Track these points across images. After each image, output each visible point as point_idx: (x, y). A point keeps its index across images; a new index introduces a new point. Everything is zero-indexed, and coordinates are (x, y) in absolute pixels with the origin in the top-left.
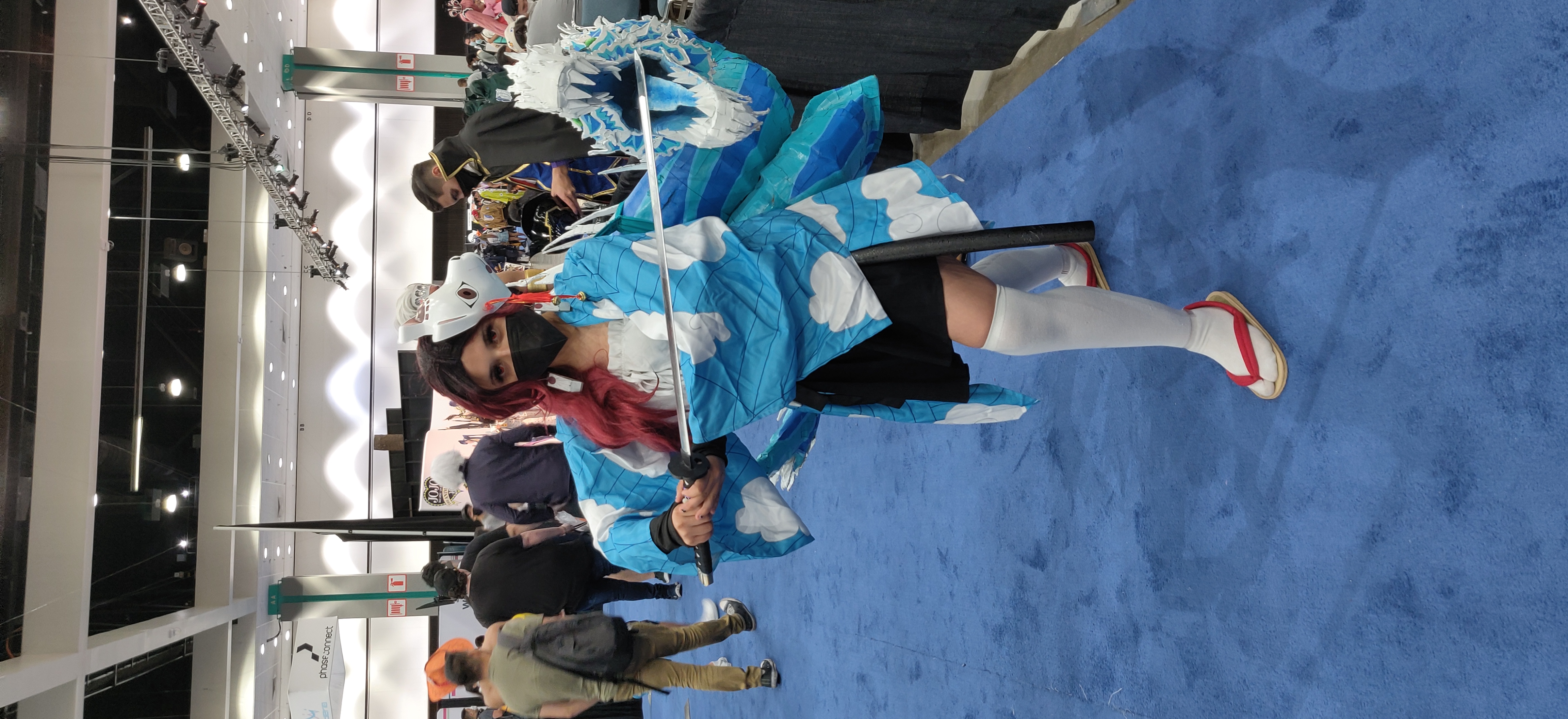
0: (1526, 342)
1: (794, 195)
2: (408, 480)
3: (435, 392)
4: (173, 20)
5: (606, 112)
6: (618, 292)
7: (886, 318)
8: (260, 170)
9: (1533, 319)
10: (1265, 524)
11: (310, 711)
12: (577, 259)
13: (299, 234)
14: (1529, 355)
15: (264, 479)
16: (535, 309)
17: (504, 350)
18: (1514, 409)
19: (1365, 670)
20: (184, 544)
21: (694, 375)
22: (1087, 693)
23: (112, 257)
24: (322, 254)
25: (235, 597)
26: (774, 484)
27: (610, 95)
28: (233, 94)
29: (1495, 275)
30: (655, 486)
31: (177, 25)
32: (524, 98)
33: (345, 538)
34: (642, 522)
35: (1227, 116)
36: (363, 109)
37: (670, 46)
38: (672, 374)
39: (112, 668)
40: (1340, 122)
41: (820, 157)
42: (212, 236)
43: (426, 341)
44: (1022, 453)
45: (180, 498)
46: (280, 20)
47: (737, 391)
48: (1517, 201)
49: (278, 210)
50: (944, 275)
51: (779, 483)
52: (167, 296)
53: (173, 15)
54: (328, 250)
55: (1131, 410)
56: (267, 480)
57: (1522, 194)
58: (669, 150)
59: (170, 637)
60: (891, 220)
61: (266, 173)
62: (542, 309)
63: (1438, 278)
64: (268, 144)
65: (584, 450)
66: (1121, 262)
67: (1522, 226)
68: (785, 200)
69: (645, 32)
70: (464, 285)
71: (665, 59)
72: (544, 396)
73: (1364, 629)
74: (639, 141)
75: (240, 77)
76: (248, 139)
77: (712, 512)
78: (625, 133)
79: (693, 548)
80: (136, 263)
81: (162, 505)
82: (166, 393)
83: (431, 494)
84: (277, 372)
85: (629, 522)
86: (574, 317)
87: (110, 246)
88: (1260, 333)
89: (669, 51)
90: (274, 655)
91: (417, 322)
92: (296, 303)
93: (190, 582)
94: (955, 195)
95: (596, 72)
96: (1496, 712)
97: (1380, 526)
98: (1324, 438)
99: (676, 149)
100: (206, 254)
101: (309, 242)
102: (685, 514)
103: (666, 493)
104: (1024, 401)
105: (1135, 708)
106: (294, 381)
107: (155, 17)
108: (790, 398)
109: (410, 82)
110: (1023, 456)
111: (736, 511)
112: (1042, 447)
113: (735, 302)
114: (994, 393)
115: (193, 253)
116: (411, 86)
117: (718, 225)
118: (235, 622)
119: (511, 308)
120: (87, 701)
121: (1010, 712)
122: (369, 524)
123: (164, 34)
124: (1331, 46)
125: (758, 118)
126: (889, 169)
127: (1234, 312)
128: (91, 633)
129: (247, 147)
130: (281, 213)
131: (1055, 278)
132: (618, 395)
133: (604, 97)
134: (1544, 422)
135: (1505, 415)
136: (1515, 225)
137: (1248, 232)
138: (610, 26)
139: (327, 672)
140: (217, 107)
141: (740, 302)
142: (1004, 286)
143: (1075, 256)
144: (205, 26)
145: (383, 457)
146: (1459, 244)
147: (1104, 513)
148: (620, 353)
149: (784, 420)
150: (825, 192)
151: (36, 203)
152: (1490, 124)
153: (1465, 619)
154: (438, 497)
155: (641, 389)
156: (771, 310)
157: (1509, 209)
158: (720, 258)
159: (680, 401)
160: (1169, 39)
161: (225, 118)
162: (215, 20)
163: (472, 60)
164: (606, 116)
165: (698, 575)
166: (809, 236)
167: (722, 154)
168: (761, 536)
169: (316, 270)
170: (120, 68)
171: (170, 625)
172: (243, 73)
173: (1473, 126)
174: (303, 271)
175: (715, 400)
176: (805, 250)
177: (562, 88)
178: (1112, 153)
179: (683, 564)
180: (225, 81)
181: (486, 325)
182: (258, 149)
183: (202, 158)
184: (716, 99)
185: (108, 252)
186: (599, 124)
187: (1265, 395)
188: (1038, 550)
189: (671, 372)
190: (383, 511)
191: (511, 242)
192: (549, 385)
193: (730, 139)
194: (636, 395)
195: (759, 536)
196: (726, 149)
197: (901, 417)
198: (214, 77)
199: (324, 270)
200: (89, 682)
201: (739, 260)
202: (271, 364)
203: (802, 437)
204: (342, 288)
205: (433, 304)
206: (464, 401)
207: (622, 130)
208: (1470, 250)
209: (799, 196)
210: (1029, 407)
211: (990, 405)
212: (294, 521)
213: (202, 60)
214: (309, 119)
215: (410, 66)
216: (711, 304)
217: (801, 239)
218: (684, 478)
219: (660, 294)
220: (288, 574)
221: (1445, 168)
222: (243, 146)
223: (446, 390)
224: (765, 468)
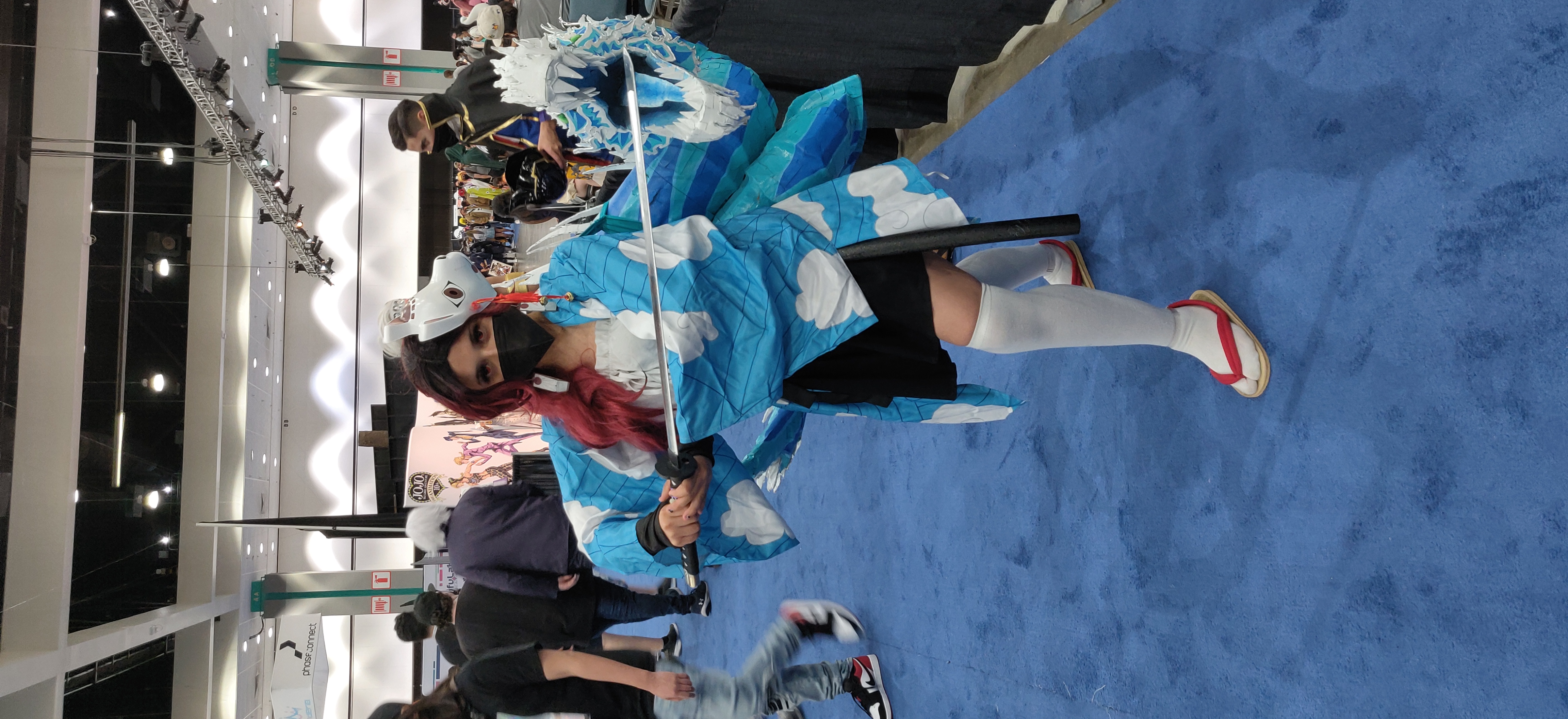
0: (1504, 342)
1: (779, 193)
2: (393, 476)
3: (419, 393)
4: (157, 13)
5: (592, 108)
6: (606, 291)
7: (872, 316)
8: (244, 165)
9: (1512, 319)
10: (1247, 521)
11: (293, 708)
12: (564, 258)
13: (284, 229)
14: (1508, 354)
15: (247, 474)
16: (521, 309)
17: (491, 350)
18: (1493, 408)
19: (1346, 667)
20: (165, 540)
21: (682, 375)
22: (1071, 690)
23: (94, 251)
24: (307, 249)
25: (217, 594)
26: (761, 487)
27: (597, 90)
28: (217, 88)
29: (1475, 275)
30: (640, 488)
31: (161, 18)
32: (511, 92)
33: (329, 534)
34: (627, 523)
35: (1212, 116)
36: (349, 104)
37: (656, 43)
38: (659, 372)
39: (92, 666)
40: (1323, 122)
41: (805, 155)
42: (196, 231)
43: (411, 341)
44: (1006, 451)
45: (162, 495)
46: (266, 14)
47: (725, 391)
48: (1496, 201)
49: (262, 205)
50: (930, 273)
51: (765, 484)
52: (150, 290)
53: (157, 8)
54: (313, 245)
55: (1116, 408)
56: (250, 476)
57: (1501, 194)
58: (654, 148)
59: (151, 634)
60: (877, 217)
61: (251, 167)
62: (527, 309)
63: (1419, 277)
64: (253, 138)
65: (569, 451)
66: (1107, 261)
67: (1501, 226)
68: (771, 198)
69: (630, 29)
70: (450, 284)
71: (651, 56)
72: (530, 396)
73: (1344, 626)
74: (625, 138)
75: (226, 70)
76: (233, 134)
77: (700, 513)
78: (611, 130)
79: (679, 549)
80: (118, 257)
81: (143, 501)
82: (148, 390)
83: (416, 490)
84: (261, 368)
85: (614, 524)
86: (561, 318)
87: (93, 240)
88: (1243, 332)
89: (654, 48)
90: (256, 651)
91: (402, 321)
92: (280, 298)
93: (172, 579)
94: (941, 192)
95: (583, 66)
96: (1474, 708)
97: (1361, 524)
98: (1306, 437)
99: (661, 147)
100: (190, 249)
101: (293, 238)
102: (673, 514)
103: (650, 494)
104: (1010, 402)
105: (1119, 706)
106: (278, 376)
107: (138, 10)
108: (778, 397)
109: (396, 77)
110: (1008, 453)
111: (722, 514)
112: (1027, 445)
113: (722, 301)
114: (981, 394)
115: (176, 249)
116: (397, 82)
117: (704, 224)
118: (217, 619)
119: (498, 308)
120: (66, 699)
121: (994, 709)
122: (354, 520)
123: (148, 28)
124: (1314, 46)
125: (745, 112)
126: (874, 167)
127: (1218, 311)
128: (71, 630)
129: (232, 141)
130: (266, 208)
131: (1040, 276)
132: (605, 395)
133: (591, 92)
134: (1522, 421)
135: (1484, 414)
136: (1494, 225)
137: (1232, 231)
138: (595, 24)
139: (311, 669)
140: (201, 101)
141: (727, 301)
142: (989, 285)
143: (1060, 255)
144: (189, 19)
145: (367, 454)
146: (1439, 244)
147: (1088, 511)
148: (608, 353)
149: (770, 422)
150: (812, 190)
151: (18, 196)
152: (1470, 125)
153: (1444, 616)
154: (422, 494)
155: (629, 388)
156: (759, 310)
157: (1488, 209)
158: (708, 256)
159: (668, 400)
160: (1154, 38)
161: (209, 112)
162: (199, 13)
163: (458, 55)
164: (592, 112)
165: (684, 576)
166: (796, 233)
167: (707, 152)
168: (746, 539)
169: (301, 265)
170: (103, 61)
171: (151, 622)
172: (227, 67)
173: (1453, 127)
174: (287, 266)
175: (703, 400)
176: (792, 247)
177: (550, 81)
178: (1097, 152)
179: (669, 566)
180: (209, 75)
181: (472, 325)
182: (243, 144)
183: (185, 152)
184: (704, 92)
185: (90, 246)
186: (585, 121)
187: (1249, 394)
188: (1023, 548)
189: (658, 371)
190: (368, 506)
191: (496, 238)
192: (535, 385)
193: (716, 133)
194: (623, 394)
195: (744, 539)
196: (713, 144)
197: (888, 417)
198: (198, 71)
199: (309, 265)
200: (69, 679)
201: (727, 259)
202: (255, 360)
203: (788, 437)
204: (327, 284)
205: (419, 304)
206: (450, 401)
207: (608, 126)
208: (1450, 250)
209: (784, 193)
210: (1015, 407)
211: (976, 405)
212: (277, 517)
213: (186, 54)
214: (295, 114)
215: (397, 61)
216: (699, 304)
217: (788, 237)
218: (672, 478)
219: (647, 293)
220: (272, 570)
221: (1426, 168)
222: (227, 140)
223: (431, 390)
224: (751, 470)
